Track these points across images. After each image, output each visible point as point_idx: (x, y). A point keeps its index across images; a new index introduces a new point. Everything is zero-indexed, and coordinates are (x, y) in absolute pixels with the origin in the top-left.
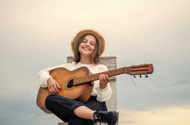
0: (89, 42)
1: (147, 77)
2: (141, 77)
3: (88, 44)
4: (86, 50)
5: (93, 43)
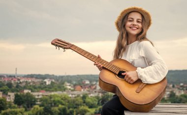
5: (139, 20)
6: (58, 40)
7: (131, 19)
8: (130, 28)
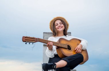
0: (59, 24)
1: (26, 44)
2: (29, 44)
3: (59, 25)
4: (60, 29)
6: (26, 37)
7: (57, 24)
8: (58, 28)
